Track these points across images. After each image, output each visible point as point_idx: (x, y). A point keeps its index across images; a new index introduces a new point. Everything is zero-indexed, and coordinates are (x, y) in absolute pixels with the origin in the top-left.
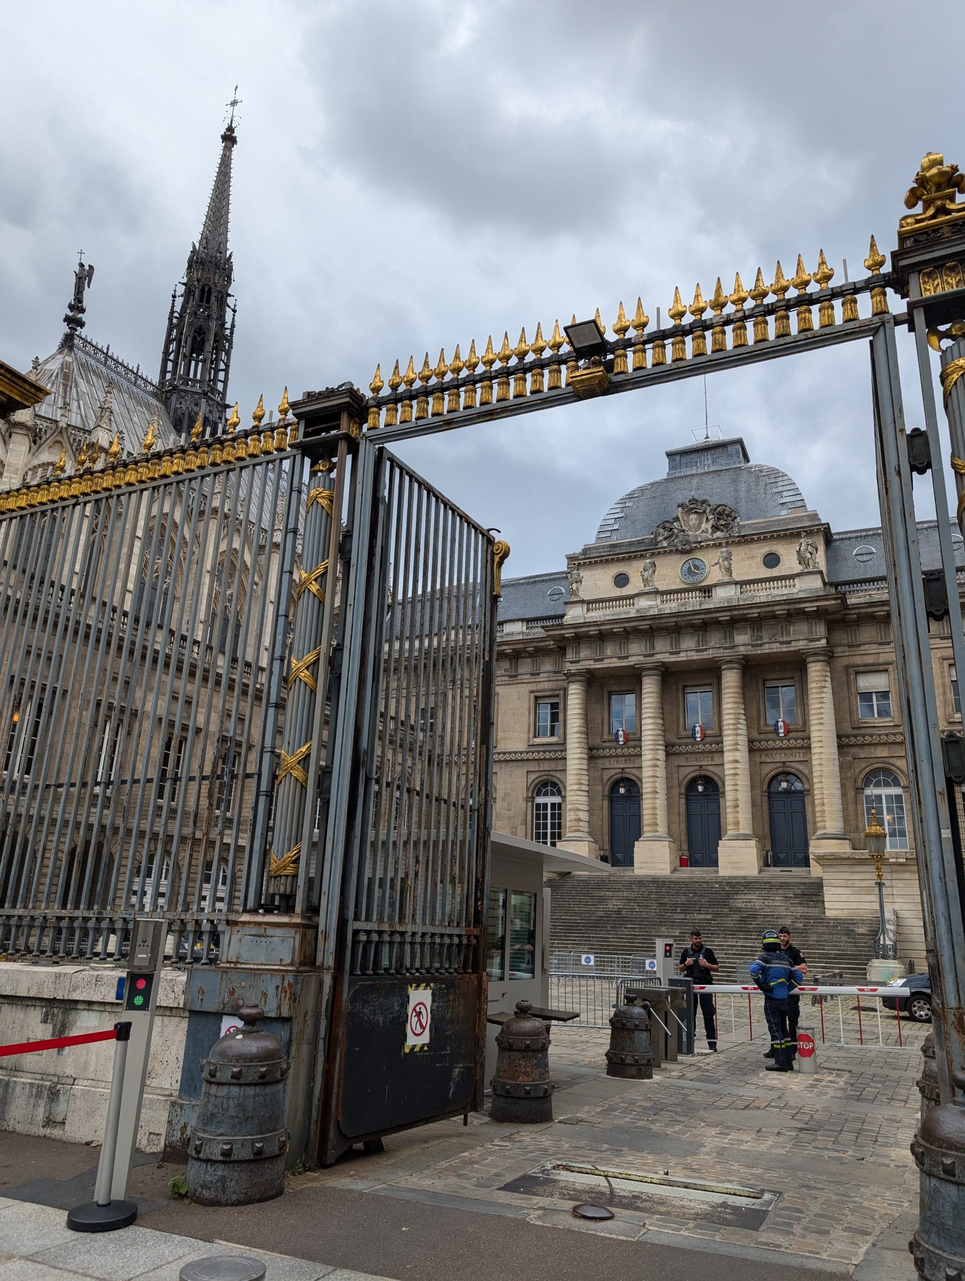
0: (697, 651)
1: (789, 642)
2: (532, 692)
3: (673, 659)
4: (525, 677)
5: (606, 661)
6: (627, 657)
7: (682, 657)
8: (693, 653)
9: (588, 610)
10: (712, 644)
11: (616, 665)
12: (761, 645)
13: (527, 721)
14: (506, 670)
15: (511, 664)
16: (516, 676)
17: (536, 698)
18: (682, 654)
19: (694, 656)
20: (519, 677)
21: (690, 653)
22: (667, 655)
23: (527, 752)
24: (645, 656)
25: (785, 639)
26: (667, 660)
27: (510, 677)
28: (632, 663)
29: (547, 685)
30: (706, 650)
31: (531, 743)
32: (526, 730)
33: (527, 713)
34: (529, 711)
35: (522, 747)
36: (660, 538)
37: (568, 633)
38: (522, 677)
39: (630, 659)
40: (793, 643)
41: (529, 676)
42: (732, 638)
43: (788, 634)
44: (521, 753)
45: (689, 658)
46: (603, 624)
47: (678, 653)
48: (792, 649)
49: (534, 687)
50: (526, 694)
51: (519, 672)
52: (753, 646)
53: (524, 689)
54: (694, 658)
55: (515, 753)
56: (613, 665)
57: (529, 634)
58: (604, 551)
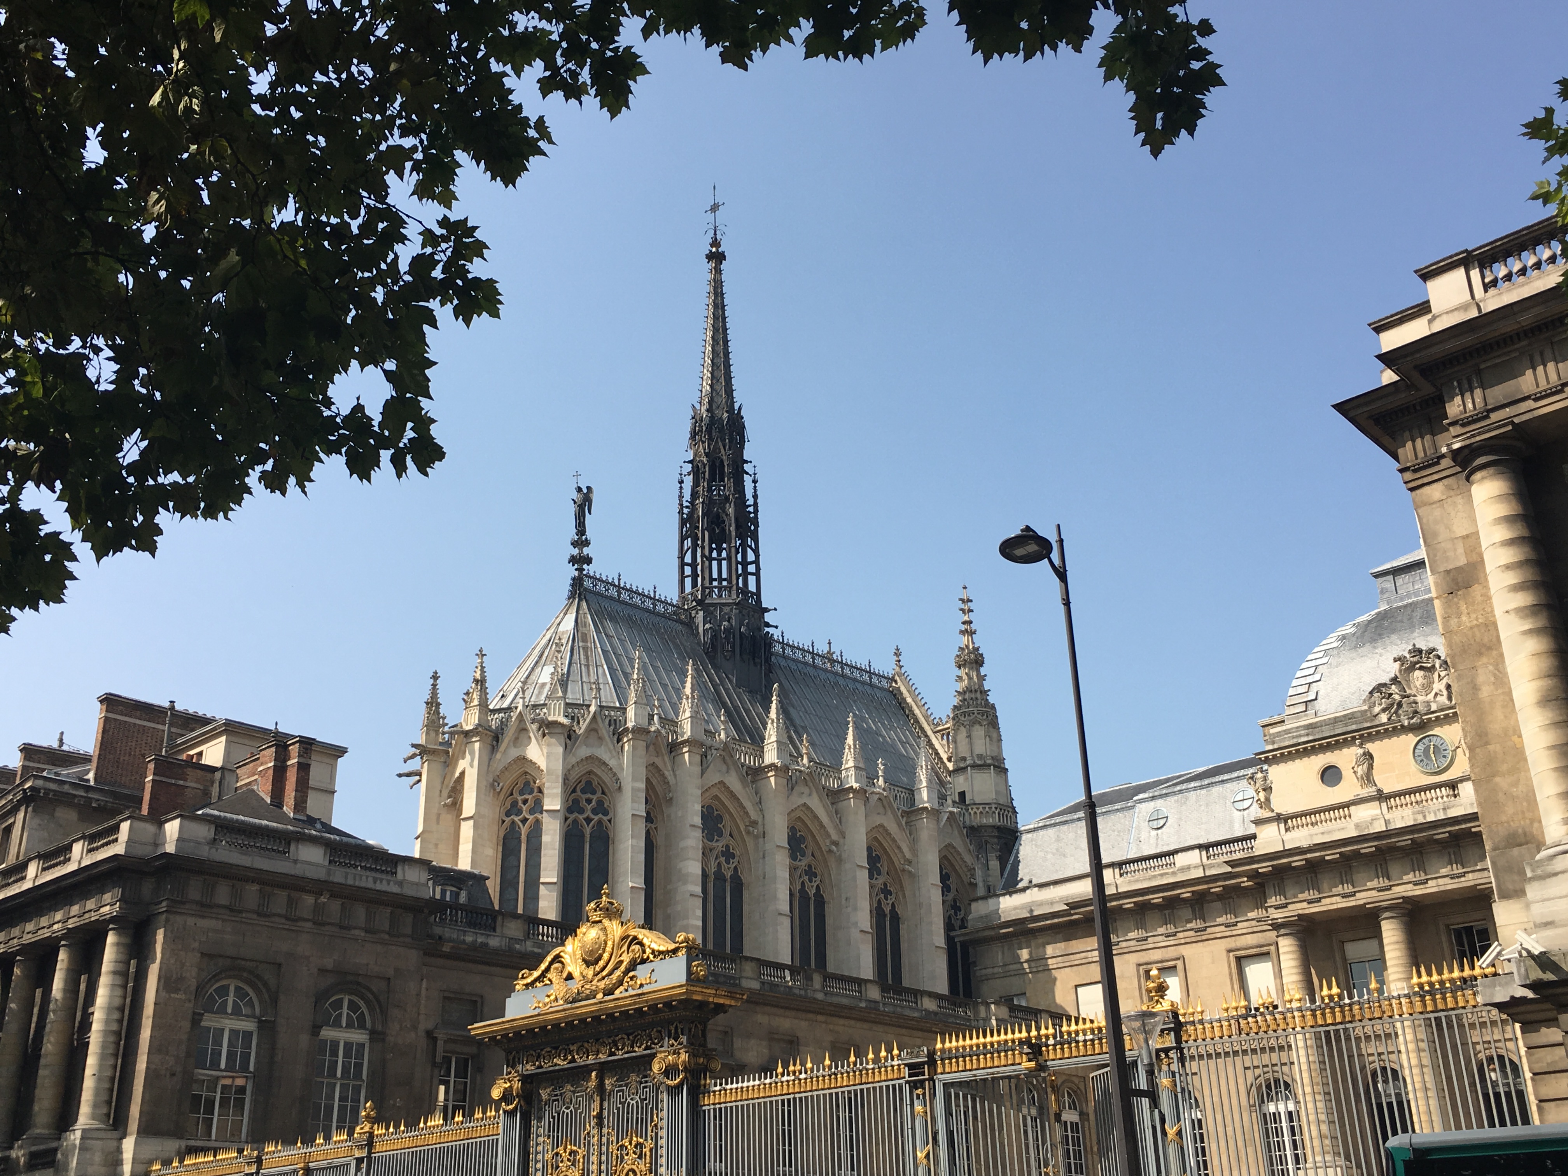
0: (1453, 877)
2: (1230, 951)
3: (1420, 891)
4: (1218, 929)
5: (1325, 902)
6: (1353, 894)
7: (1433, 888)
8: (1448, 880)
9: (1287, 830)
10: (1471, 865)
11: (1340, 906)
15: (1194, 911)
16: (1204, 929)
17: (1239, 959)
18: (1432, 883)
20: (1209, 930)
21: (1443, 881)
22: (1411, 887)
24: (1379, 890)
26: (1410, 894)
27: (1197, 930)
28: (1361, 902)
29: (1251, 940)
30: (1463, 875)
33: (1228, 978)
34: (1231, 979)
36: (1377, 709)
37: (1264, 867)
38: (1213, 929)
39: (1358, 896)
41: (1223, 928)
45: (1442, 888)
46: (1310, 850)
47: (1427, 882)
49: (1231, 943)
50: (1224, 953)
51: (1207, 923)
53: (1221, 946)
54: (1449, 887)
56: (1335, 907)
57: (1212, 866)
58: (1300, 736)
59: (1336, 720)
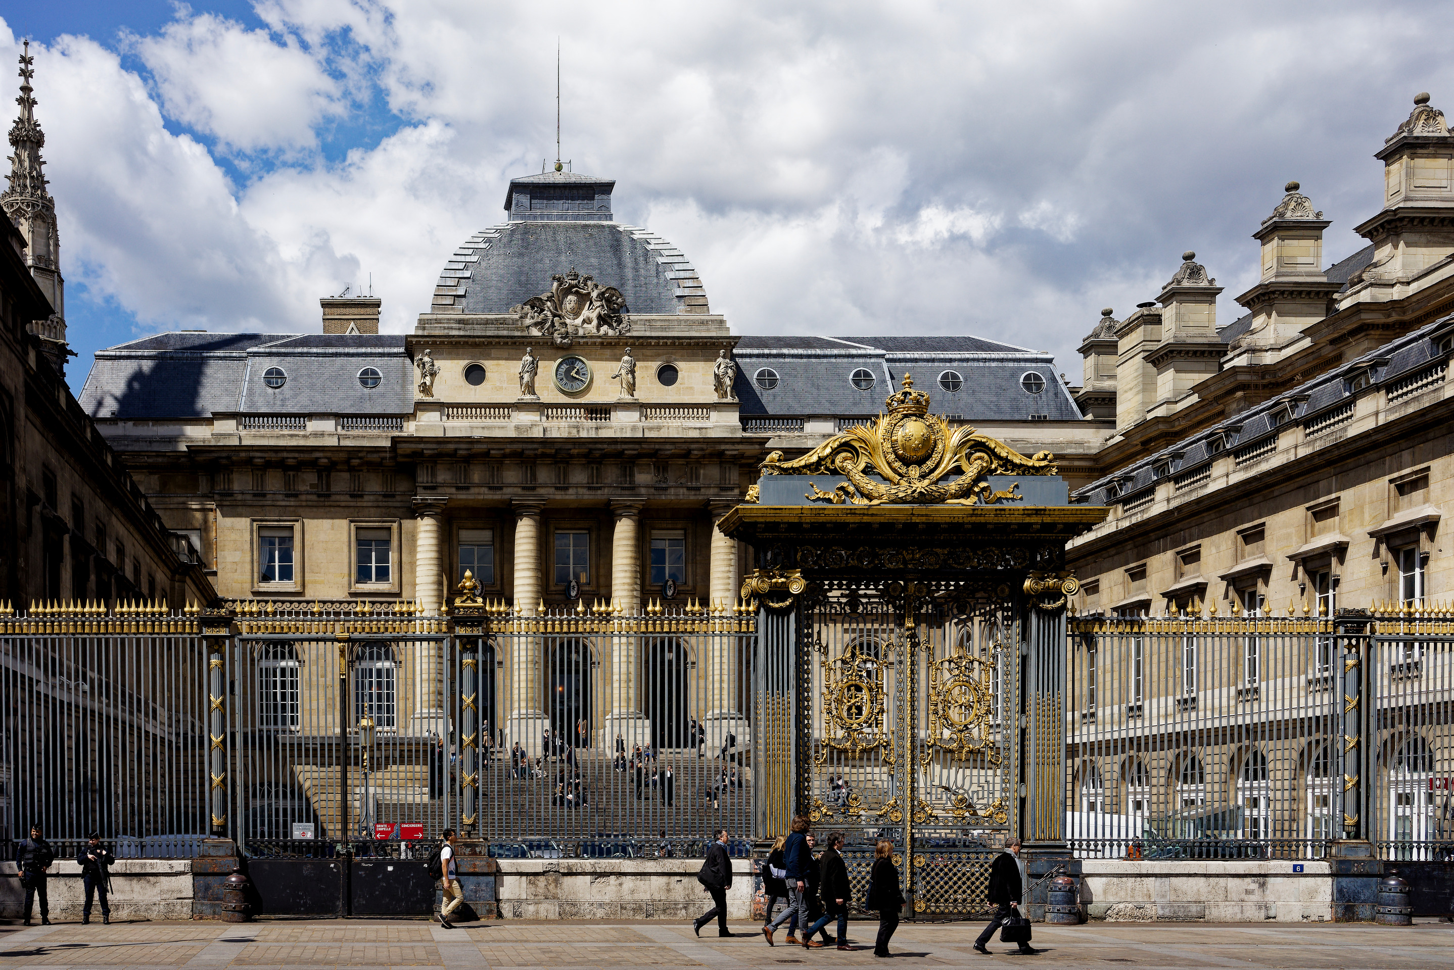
0: (590, 488)
1: (698, 489)
3: (559, 496)
4: (342, 498)
5: (473, 490)
6: (501, 488)
7: (570, 495)
8: (585, 491)
9: (447, 418)
10: (609, 481)
11: (486, 497)
12: (666, 489)
13: (346, 561)
14: (312, 486)
15: (320, 477)
16: (329, 496)
17: (359, 529)
18: (571, 491)
19: (587, 496)
20: (333, 498)
21: (581, 491)
22: (552, 490)
23: (349, 603)
24: (524, 488)
25: (694, 484)
26: (552, 497)
27: (319, 496)
28: (506, 497)
29: (374, 513)
30: (600, 488)
31: (353, 590)
32: (346, 571)
33: (346, 549)
34: (350, 546)
35: (340, 594)
36: (528, 321)
38: (338, 497)
39: (505, 490)
40: (703, 490)
41: (348, 498)
42: (632, 475)
43: (697, 478)
44: (341, 603)
45: (579, 497)
47: (567, 488)
48: (701, 498)
49: (356, 513)
50: (344, 522)
51: (334, 489)
52: (656, 489)
54: (586, 497)
55: (332, 602)
56: (481, 497)
57: (347, 437)
58: (452, 328)
59: (487, 322)
